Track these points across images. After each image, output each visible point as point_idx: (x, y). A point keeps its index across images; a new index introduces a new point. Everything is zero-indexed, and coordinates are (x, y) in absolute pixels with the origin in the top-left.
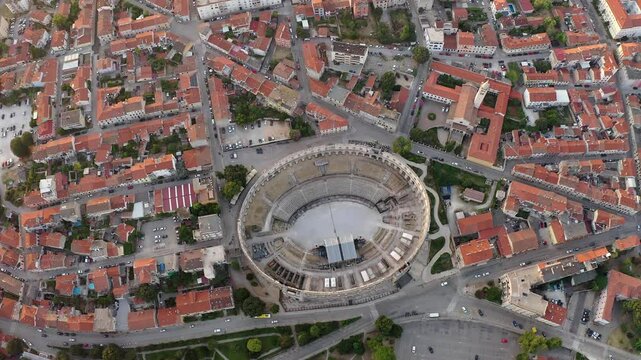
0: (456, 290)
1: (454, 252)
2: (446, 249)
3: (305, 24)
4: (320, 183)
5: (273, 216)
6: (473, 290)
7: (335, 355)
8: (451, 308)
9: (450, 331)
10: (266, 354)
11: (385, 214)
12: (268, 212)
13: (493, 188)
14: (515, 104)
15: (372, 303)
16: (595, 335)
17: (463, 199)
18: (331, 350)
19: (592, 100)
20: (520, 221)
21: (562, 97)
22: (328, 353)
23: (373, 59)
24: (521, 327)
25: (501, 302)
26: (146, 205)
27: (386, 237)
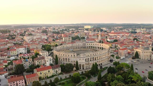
0: (126, 60)
2: (116, 56)
6: (131, 59)
15: (107, 65)
26: (16, 57)
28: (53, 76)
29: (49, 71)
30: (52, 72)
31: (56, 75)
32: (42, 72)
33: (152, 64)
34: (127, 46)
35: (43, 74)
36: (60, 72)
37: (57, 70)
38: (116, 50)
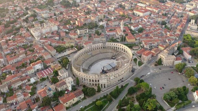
0: (149, 67)
1: (141, 60)
2: (138, 60)
3: (67, 31)
4: (92, 58)
5: (82, 69)
6: (153, 65)
7: (129, 97)
8: (152, 71)
9: (156, 77)
10: (105, 107)
11: (116, 59)
12: (80, 68)
13: (139, 45)
14: (131, 30)
15: (129, 79)
16: (191, 62)
17: (134, 50)
18: (126, 96)
19: (147, 25)
20: (151, 49)
21: (140, 26)
22: (126, 97)
23: (90, 32)
24: (172, 68)
25: (163, 65)
26: (35, 78)
27: (120, 63)
29: (73, 100)
30: (76, 99)
31: (80, 101)
33: (172, 73)
36: (83, 97)
38: (139, 48)
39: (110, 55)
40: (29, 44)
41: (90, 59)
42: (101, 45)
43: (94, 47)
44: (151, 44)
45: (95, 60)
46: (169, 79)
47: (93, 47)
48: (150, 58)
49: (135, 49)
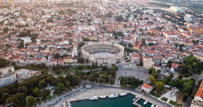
28: (72, 63)
29: (70, 60)
30: (72, 61)
31: (73, 63)
32: (66, 60)
34: (149, 53)
35: (67, 61)
36: (77, 61)
37: (75, 60)
38: (137, 54)
39: (113, 51)
40: (72, 33)
41: (99, 49)
42: (110, 44)
43: (106, 44)
44: (148, 53)
45: (102, 51)
46: (138, 75)
47: (104, 43)
48: (138, 60)
49: (134, 53)
